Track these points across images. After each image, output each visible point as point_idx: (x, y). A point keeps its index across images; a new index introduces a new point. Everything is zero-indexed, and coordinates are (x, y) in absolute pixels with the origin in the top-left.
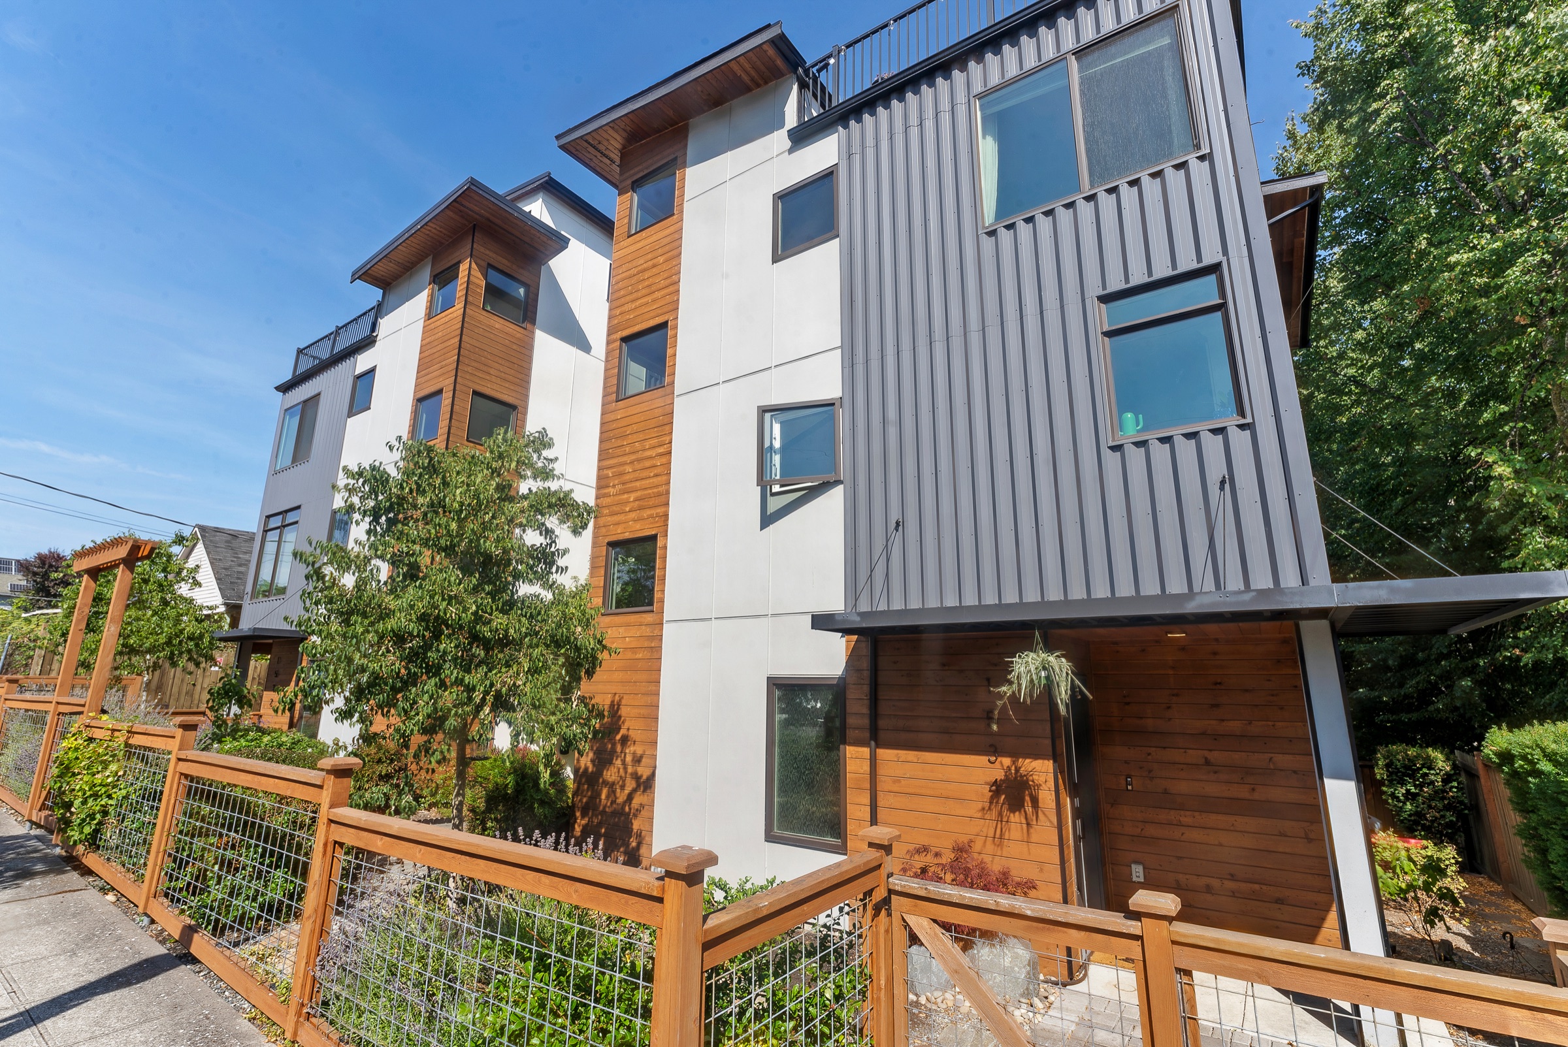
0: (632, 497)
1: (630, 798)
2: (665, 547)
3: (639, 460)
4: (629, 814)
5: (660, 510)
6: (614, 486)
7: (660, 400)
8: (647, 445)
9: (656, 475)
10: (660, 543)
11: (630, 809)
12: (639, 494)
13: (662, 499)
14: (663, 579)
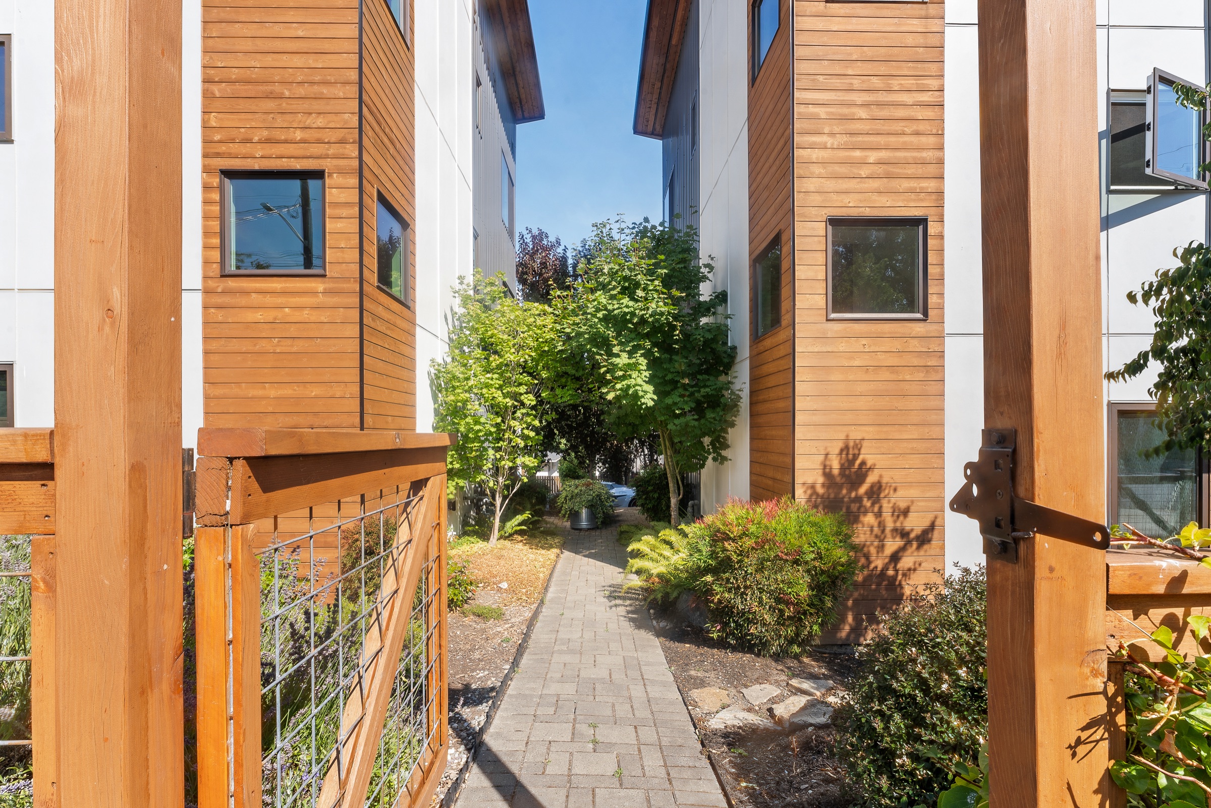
0: (873, 156)
1: (895, 558)
2: (941, 237)
3: (879, 105)
4: (895, 578)
5: (931, 185)
6: (832, 134)
7: (915, 21)
8: (895, 83)
9: (917, 133)
10: (932, 229)
11: (897, 571)
12: (883, 154)
13: (932, 170)
14: (941, 278)
